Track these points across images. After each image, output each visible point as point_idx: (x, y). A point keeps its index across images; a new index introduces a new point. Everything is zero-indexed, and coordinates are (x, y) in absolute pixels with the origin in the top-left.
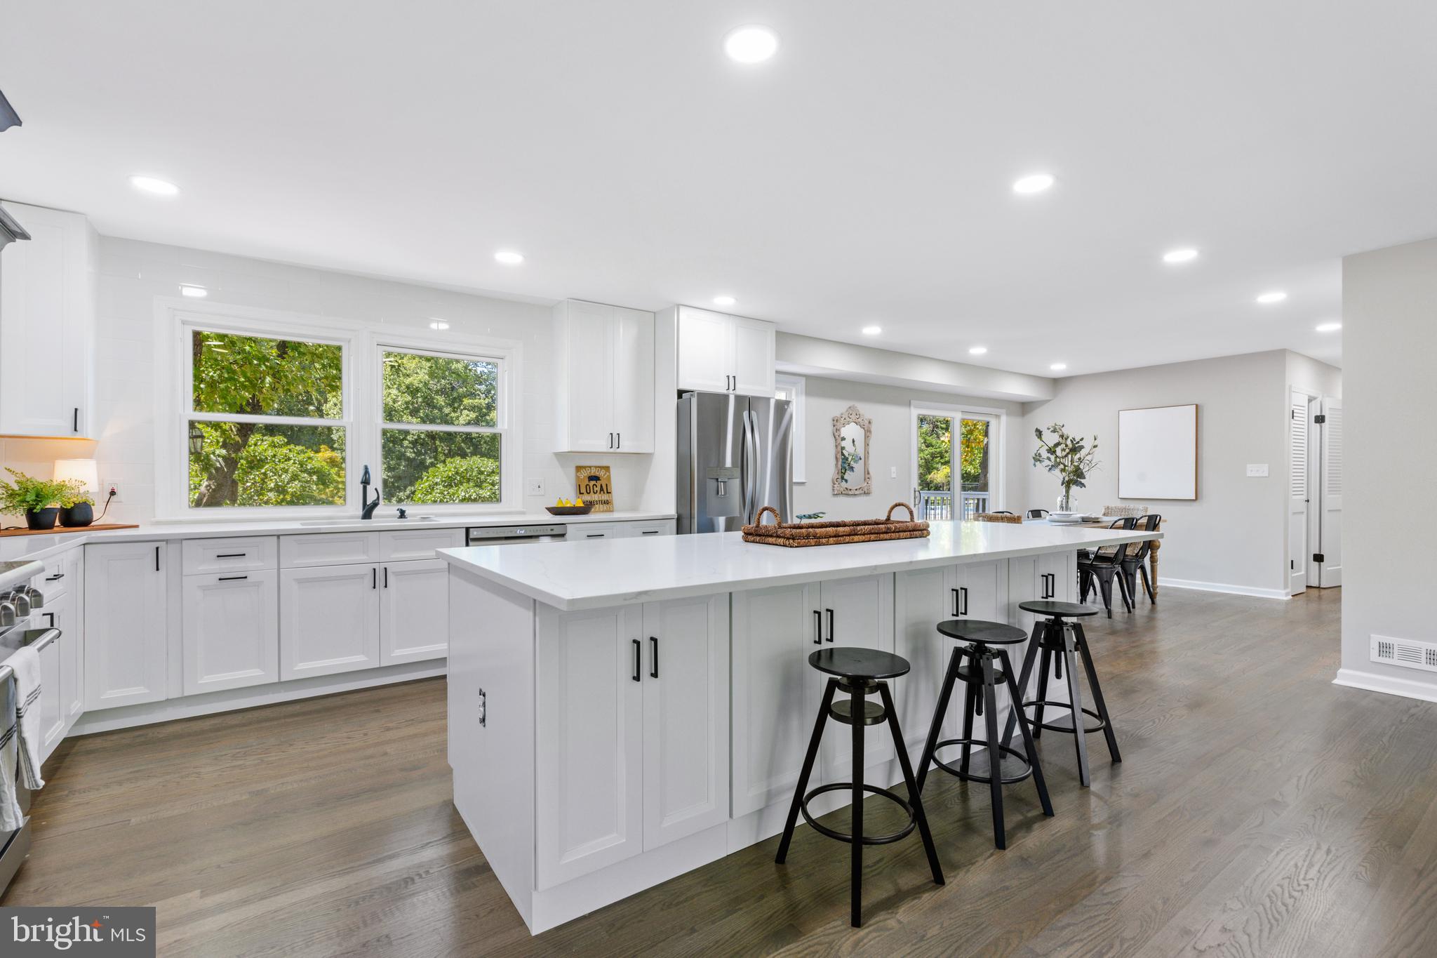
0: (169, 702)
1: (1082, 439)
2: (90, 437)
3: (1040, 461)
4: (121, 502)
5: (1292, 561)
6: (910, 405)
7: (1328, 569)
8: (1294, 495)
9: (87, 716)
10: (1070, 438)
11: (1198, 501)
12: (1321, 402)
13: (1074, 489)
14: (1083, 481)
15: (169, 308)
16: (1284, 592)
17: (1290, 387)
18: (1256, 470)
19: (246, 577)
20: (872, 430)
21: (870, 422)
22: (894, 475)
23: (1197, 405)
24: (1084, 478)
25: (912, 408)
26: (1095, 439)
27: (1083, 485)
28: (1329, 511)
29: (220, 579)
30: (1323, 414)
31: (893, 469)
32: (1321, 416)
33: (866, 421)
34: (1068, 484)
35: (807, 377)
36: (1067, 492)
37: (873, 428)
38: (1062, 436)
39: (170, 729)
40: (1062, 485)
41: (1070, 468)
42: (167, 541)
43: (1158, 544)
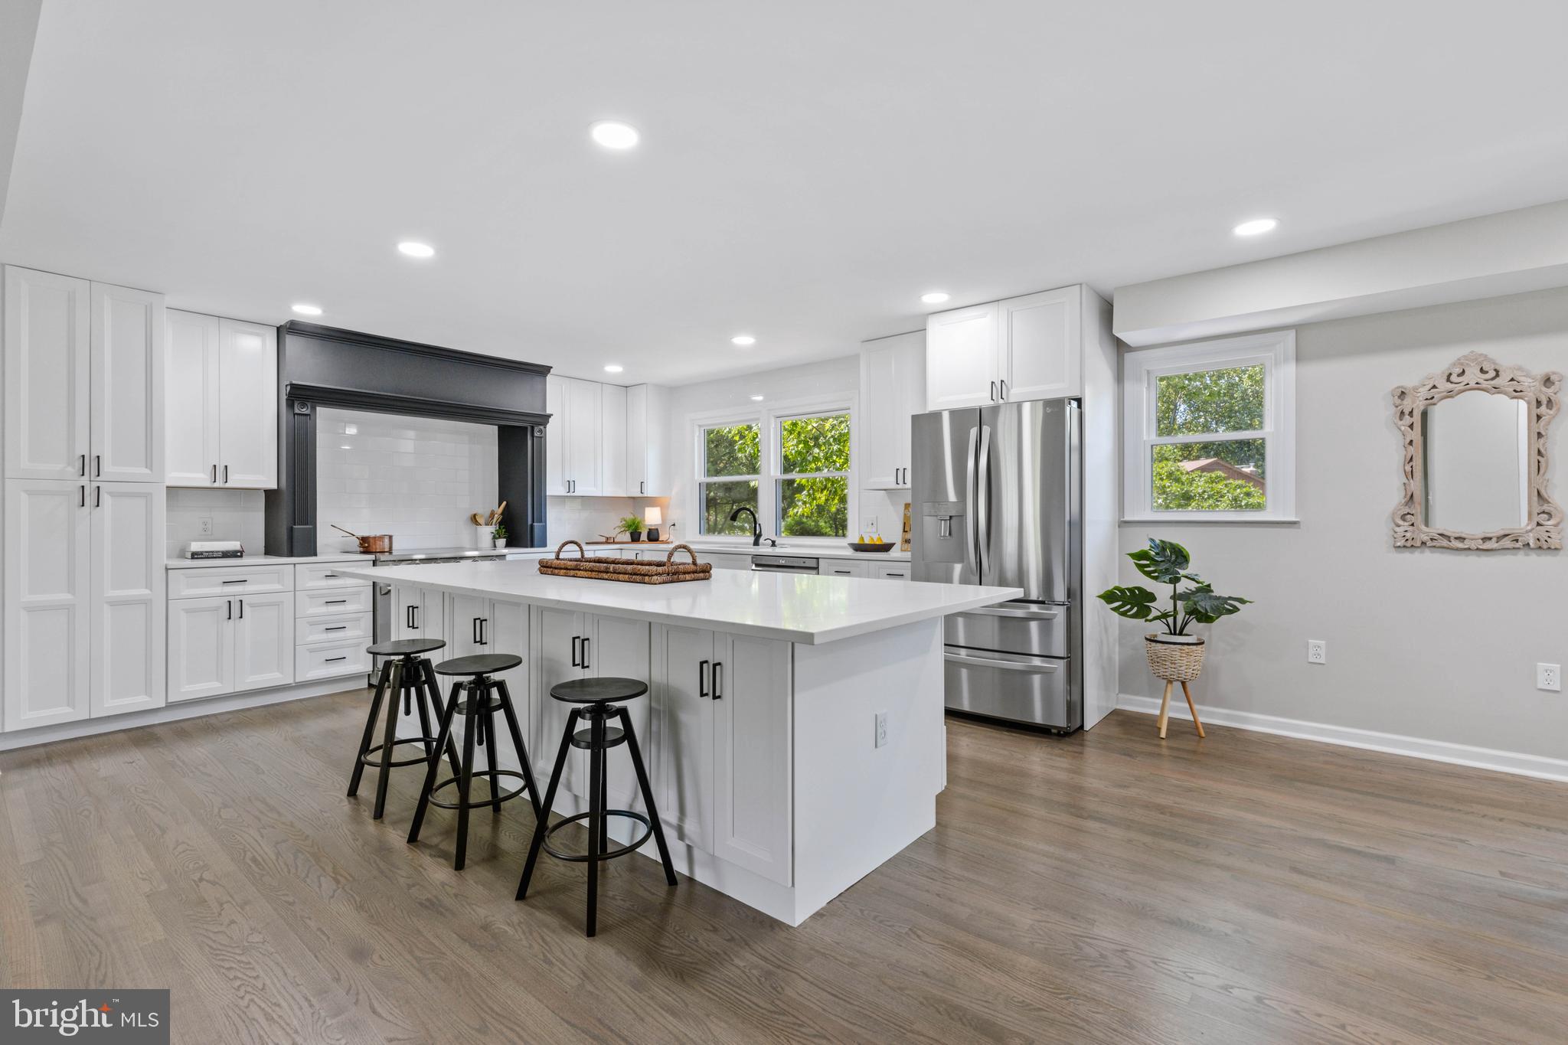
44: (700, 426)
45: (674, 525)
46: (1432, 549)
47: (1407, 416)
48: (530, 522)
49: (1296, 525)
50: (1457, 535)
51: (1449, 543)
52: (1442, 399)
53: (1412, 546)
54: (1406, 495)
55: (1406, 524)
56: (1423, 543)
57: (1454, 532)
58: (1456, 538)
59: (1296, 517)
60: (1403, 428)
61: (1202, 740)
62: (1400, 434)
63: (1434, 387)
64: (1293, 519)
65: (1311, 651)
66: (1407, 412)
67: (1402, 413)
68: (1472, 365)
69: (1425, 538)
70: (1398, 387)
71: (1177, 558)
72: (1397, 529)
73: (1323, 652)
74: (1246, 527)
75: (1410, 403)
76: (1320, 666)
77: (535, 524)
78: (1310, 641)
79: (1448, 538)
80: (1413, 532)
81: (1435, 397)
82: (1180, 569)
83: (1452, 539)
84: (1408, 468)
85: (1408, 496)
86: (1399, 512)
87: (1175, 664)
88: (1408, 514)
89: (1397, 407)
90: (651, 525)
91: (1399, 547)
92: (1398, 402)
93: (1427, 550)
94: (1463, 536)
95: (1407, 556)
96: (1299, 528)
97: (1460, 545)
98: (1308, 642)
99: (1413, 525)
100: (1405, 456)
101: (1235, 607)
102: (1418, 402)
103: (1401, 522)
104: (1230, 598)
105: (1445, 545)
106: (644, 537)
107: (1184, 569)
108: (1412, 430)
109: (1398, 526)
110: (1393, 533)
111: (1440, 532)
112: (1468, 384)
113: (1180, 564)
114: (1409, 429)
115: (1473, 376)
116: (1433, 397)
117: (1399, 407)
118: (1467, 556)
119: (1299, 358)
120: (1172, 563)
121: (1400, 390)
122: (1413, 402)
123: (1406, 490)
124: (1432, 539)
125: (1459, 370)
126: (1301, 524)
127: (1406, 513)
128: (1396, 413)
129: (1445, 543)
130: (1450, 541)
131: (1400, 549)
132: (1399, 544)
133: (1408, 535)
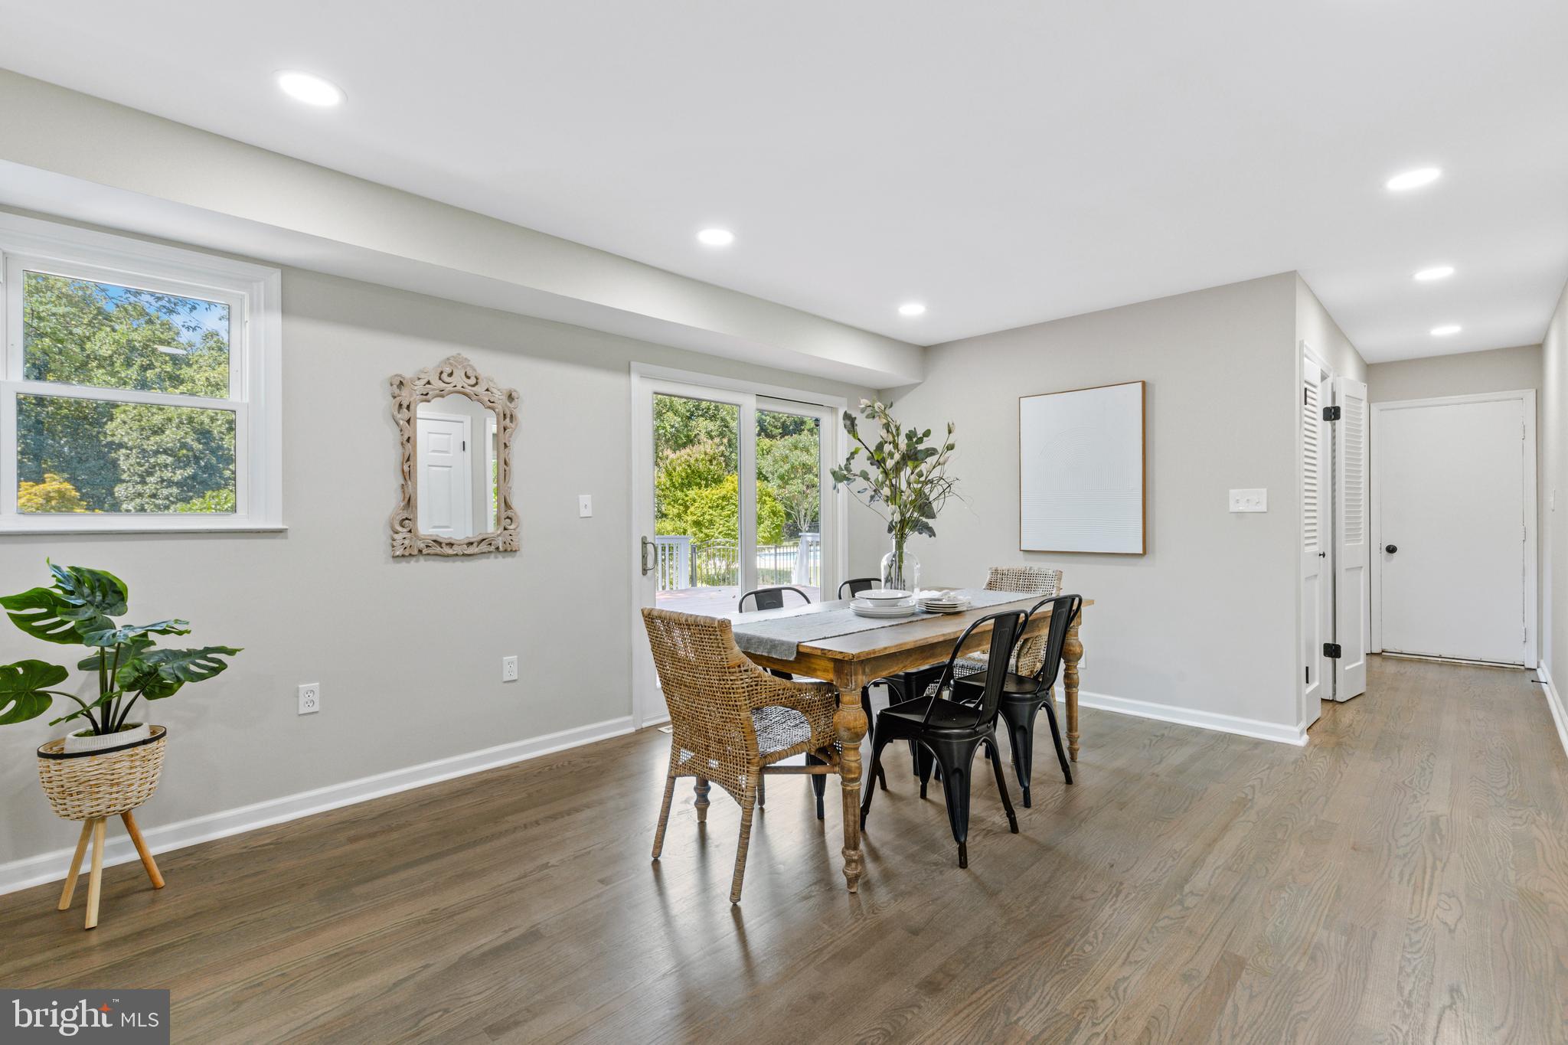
1: (927, 433)
3: (848, 479)
5: (1307, 668)
6: (628, 371)
7: (1347, 668)
8: (1307, 545)
10: (904, 431)
11: (1147, 556)
12: (1332, 384)
13: (914, 538)
14: (931, 522)
16: (1297, 730)
17: (1302, 344)
18: (1248, 500)
20: (520, 415)
21: (510, 398)
22: (584, 513)
23: (1144, 384)
24: (933, 516)
25: (635, 379)
26: (950, 432)
27: (931, 533)
28: (1347, 569)
30: (1337, 405)
31: (585, 499)
32: (1334, 408)
33: (497, 394)
34: (901, 529)
35: (288, 270)
36: (899, 546)
37: (524, 412)
38: (887, 426)
40: (890, 530)
41: (908, 496)
43: (1078, 650)
46: (427, 557)
47: (405, 410)
49: (281, 534)
50: (448, 541)
51: (439, 549)
52: (435, 397)
53: (410, 554)
54: (404, 498)
55: (405, 530)
56: (420, 551)
57: (445, 539)
58: (447, 544)
59: (283, 524)
60: (401, 422)
61: (162, 893)
62: (398, 430)
63: (429, 383)
64: (280, 526)
65: (302, 700)
66: (405, 405)
67: (400, 405)
68: (460, 367)
69: (422, 546)
70: (397, 375)
71: (104, 597)
72: (396, 536)
73: (316, 698)
74: (220, 538)
75: (408, 396)
76: (315, 715)
78: (300, 686)
79: (440, 544)
80: (411, 539)
81: (430, 393)
82: (111, 614)
83: (443, 545)
84: (406, 468)
85: (407, 500)
86: (397, 518)
87: (118, 784)
88: (407, 519)
89: (394, 397)
91: (398, 556)
92: (397, 391)
93: (421, 558)
94: (453, 541)
95: (403, 566)
96: (286, 538)
97: (450, 551)
98: (298, 688)
99: (410, 531)
100: (404, 455)
101: (219, 662)
102: (415, 397)
103: (399, 529)
104: (208, 650)
105: (439, 552)
107: (119, 614)
108: (409, 424)
109: (397, 533)
110: (390, 541)
111: (434, 538)
112: (455, 386)
113: (110, 606)
114: (407, 425)
115: (458, 380)
116: (427, 394)
117: (398, 398)
118: (454, 562)
119: (286, 311)
120: (97, 607)
121: (400, 379)
122: (411, 396)
123: (404, 492)
124: (427, 546)
125: (448, 370)
126: (289, 534)
127: (404, 517)
128: (395, 405)
129: (438, 550)
130: (442, 548)
131: (398, 559)
132: (398, 553)
133: (406, 542)
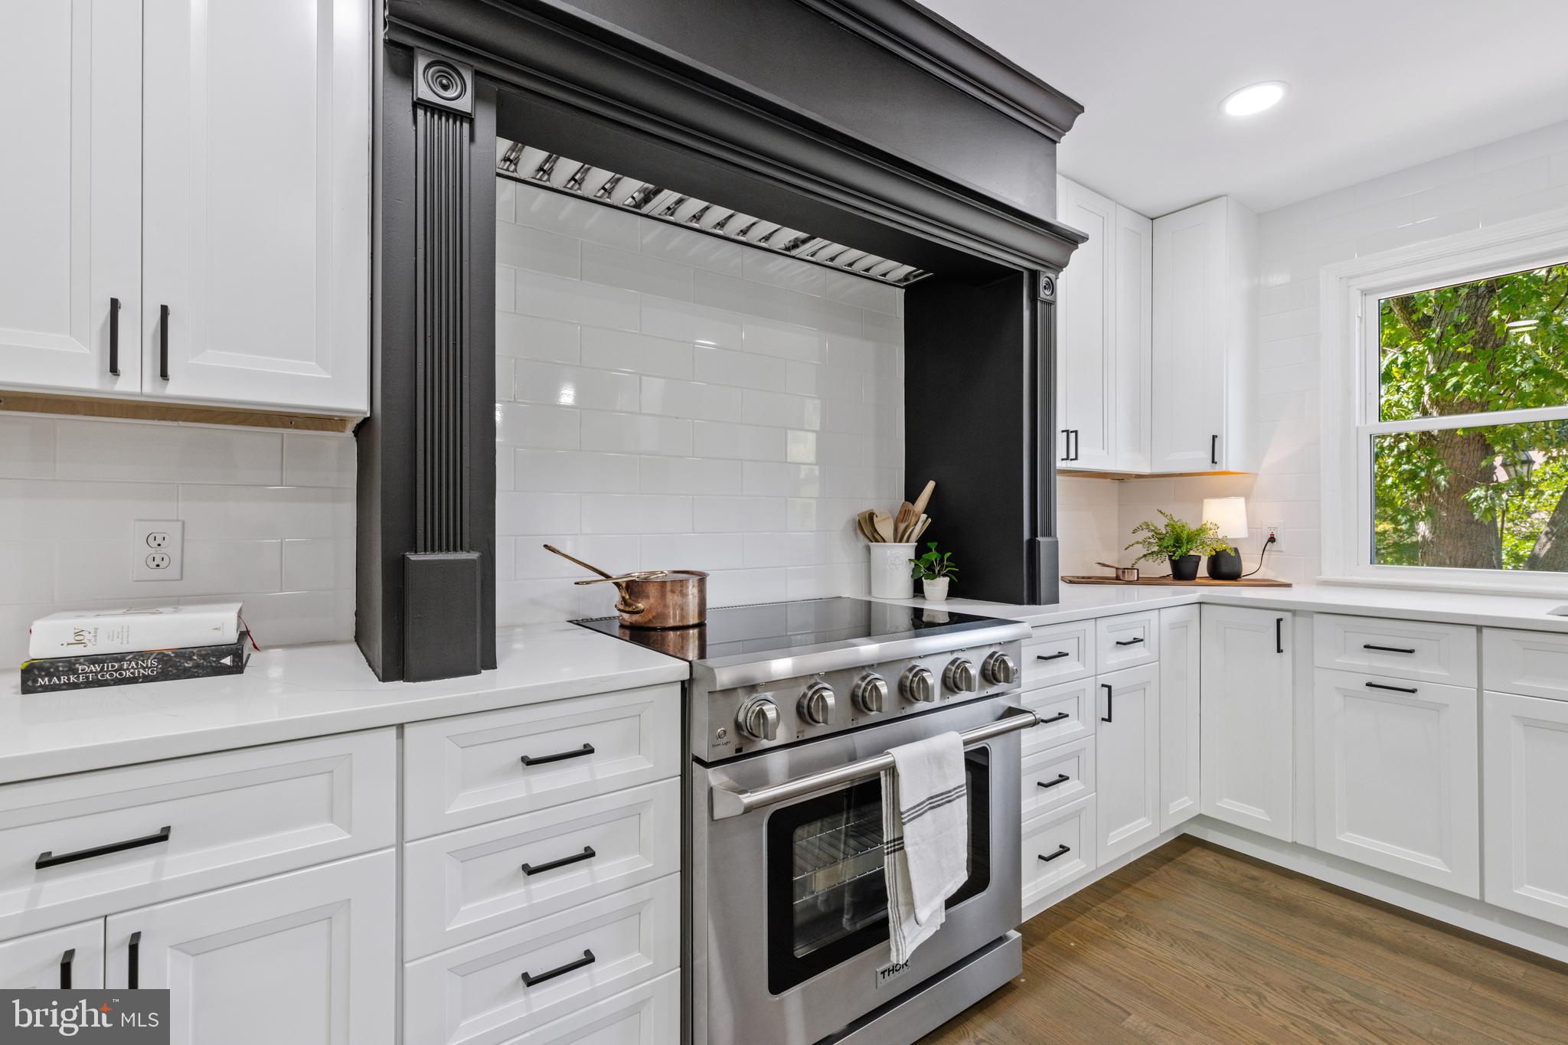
0: (1295, 847)
2: (1231, 469)
4: (1282, 552)
9: (1201, 819)
15: (1341, 278)
19: (1413, 691)
29: (1369, 685)
39: (1294, 890)
42: (1294, 612)
44: (1365, 293)
45: (1272, 539)
48: (1026, 536)
77: (1039, 538)
90: (1224, 540)
106: (1203, 570)
